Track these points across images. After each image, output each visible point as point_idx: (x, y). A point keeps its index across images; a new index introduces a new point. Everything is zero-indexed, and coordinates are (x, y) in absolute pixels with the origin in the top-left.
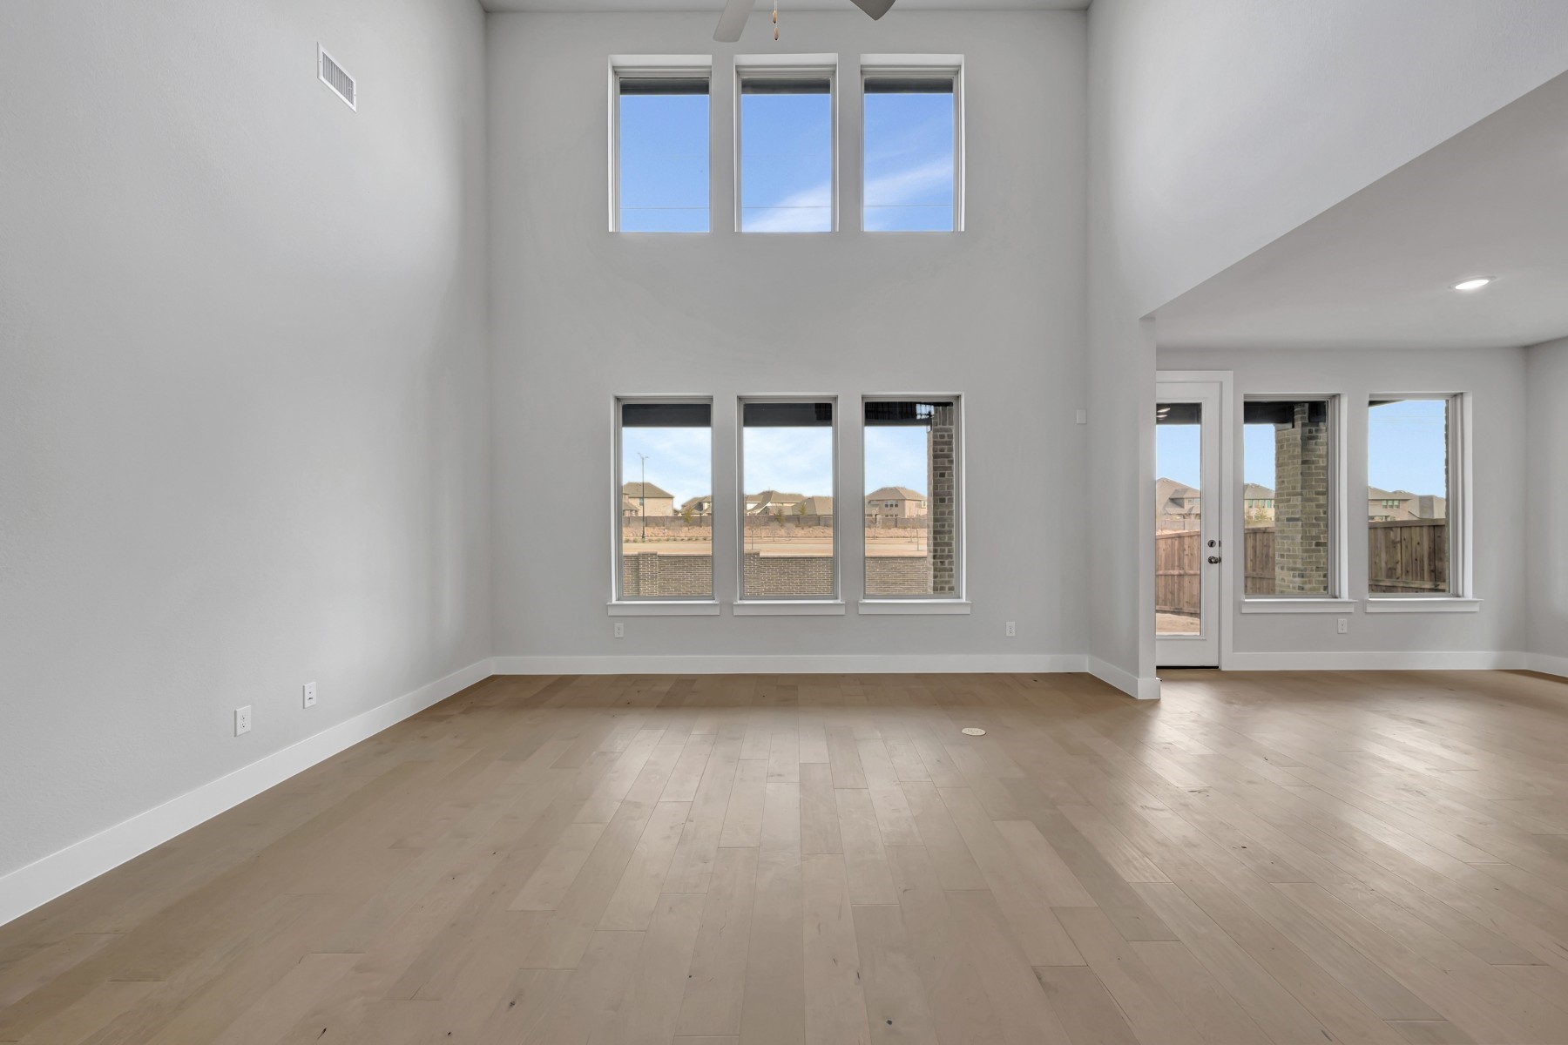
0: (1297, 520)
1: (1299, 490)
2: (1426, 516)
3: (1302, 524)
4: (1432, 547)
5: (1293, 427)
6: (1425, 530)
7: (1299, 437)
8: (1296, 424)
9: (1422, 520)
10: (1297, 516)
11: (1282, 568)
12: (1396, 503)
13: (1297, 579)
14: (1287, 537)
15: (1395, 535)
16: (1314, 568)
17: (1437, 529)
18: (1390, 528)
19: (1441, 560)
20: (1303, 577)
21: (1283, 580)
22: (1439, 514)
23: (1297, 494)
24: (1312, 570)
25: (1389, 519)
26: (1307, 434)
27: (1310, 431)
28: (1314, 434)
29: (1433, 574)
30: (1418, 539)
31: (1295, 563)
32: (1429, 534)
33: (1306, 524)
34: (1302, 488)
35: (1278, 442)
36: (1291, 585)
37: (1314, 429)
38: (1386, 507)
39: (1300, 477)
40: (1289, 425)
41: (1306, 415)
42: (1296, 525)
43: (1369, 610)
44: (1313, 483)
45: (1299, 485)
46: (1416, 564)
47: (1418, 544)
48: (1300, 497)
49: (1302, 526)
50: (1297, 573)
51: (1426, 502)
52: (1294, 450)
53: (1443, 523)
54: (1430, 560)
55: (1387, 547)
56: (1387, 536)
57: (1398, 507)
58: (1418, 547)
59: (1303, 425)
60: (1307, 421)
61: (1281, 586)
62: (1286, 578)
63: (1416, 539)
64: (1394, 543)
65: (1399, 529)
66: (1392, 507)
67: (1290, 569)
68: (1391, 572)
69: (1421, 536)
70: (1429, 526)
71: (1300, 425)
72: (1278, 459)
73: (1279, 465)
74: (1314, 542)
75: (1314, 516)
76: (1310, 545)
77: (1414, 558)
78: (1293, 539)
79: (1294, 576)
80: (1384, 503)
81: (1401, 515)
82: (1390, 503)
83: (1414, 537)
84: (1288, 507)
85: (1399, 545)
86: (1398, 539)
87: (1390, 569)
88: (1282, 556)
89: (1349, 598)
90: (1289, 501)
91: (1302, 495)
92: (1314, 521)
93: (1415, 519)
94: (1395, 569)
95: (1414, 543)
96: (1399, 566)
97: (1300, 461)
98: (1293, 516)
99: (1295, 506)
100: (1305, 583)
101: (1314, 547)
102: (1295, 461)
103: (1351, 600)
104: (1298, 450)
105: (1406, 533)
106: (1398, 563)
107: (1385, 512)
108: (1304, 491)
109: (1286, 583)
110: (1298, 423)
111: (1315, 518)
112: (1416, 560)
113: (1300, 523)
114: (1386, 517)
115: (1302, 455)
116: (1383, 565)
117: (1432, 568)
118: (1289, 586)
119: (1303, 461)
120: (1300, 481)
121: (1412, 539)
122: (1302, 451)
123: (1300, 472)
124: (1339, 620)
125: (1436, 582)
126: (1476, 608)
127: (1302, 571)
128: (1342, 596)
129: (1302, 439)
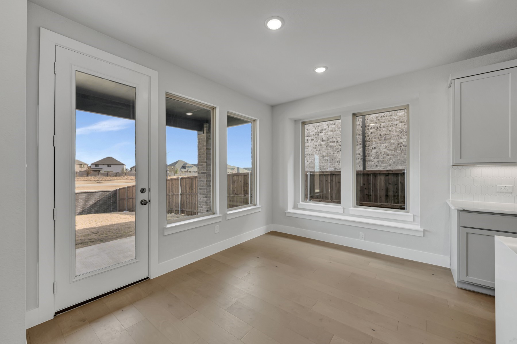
1: (205, 160)
3: (207, 175)
5: (203, 133)
6: (242, 177)
7: (205, 137)
10: (205, 172)
11: (200, 194)
13: (205, 199)
14: (202, 181)
15: (235, 178)
18: (232, 176)
21: (200, 199)
25: (232, 173)
26: (208, 137)
30: (240, 180)
31: (204, 192)
32: (243, 177)
34: (206, 160)
35: (198, 139)
36: (203, 201)
38: (231, 170)
39: (206, 155)
40: (202, 132)
41: (208, 128)
42: (205, 176)
43: (228, 218)
45: (205, 159)
46: (240, 189)
48: (206, 164)
54: (243, 186)
55: (232, 183)
56: (233, 178)
57: (234, 170)
60: (208, 131)
61: (200, 202)
62: (201, 198)
65: (236, 176)
67: (203, 194)
69: (241, 178)
71: (206, 133)
72: (198, 147)
73: (199, 150)
77: (239, 186)
78: (204, 182)
84: (202, 168)
85: (236, 182)
86: (235, 180)
88: (200, 189)
89: (220, 213)
90: (202, 165)
91: (206, 163)
93: (237, 173)
94: (235, 190)
95: (240, 181)
97: (206, 148)
98: (203, 172)
99: (204, 167)
102: (204, 148)
104: (205, 143)
109: (201, 201)
110: (205, 131)
113: (206, 174)
115: (207, 146)
116: (232, 189)
118: (202, 202)
119: (207, 148)
120: (206, 157)
121: (239, 179)
122: (206, 144)
123: (206, 153)
124: (216, 226)
125: (245, 195)
126: (260, 210)
127: (207, 195)
128: (217, 213)
129: (206, 139)
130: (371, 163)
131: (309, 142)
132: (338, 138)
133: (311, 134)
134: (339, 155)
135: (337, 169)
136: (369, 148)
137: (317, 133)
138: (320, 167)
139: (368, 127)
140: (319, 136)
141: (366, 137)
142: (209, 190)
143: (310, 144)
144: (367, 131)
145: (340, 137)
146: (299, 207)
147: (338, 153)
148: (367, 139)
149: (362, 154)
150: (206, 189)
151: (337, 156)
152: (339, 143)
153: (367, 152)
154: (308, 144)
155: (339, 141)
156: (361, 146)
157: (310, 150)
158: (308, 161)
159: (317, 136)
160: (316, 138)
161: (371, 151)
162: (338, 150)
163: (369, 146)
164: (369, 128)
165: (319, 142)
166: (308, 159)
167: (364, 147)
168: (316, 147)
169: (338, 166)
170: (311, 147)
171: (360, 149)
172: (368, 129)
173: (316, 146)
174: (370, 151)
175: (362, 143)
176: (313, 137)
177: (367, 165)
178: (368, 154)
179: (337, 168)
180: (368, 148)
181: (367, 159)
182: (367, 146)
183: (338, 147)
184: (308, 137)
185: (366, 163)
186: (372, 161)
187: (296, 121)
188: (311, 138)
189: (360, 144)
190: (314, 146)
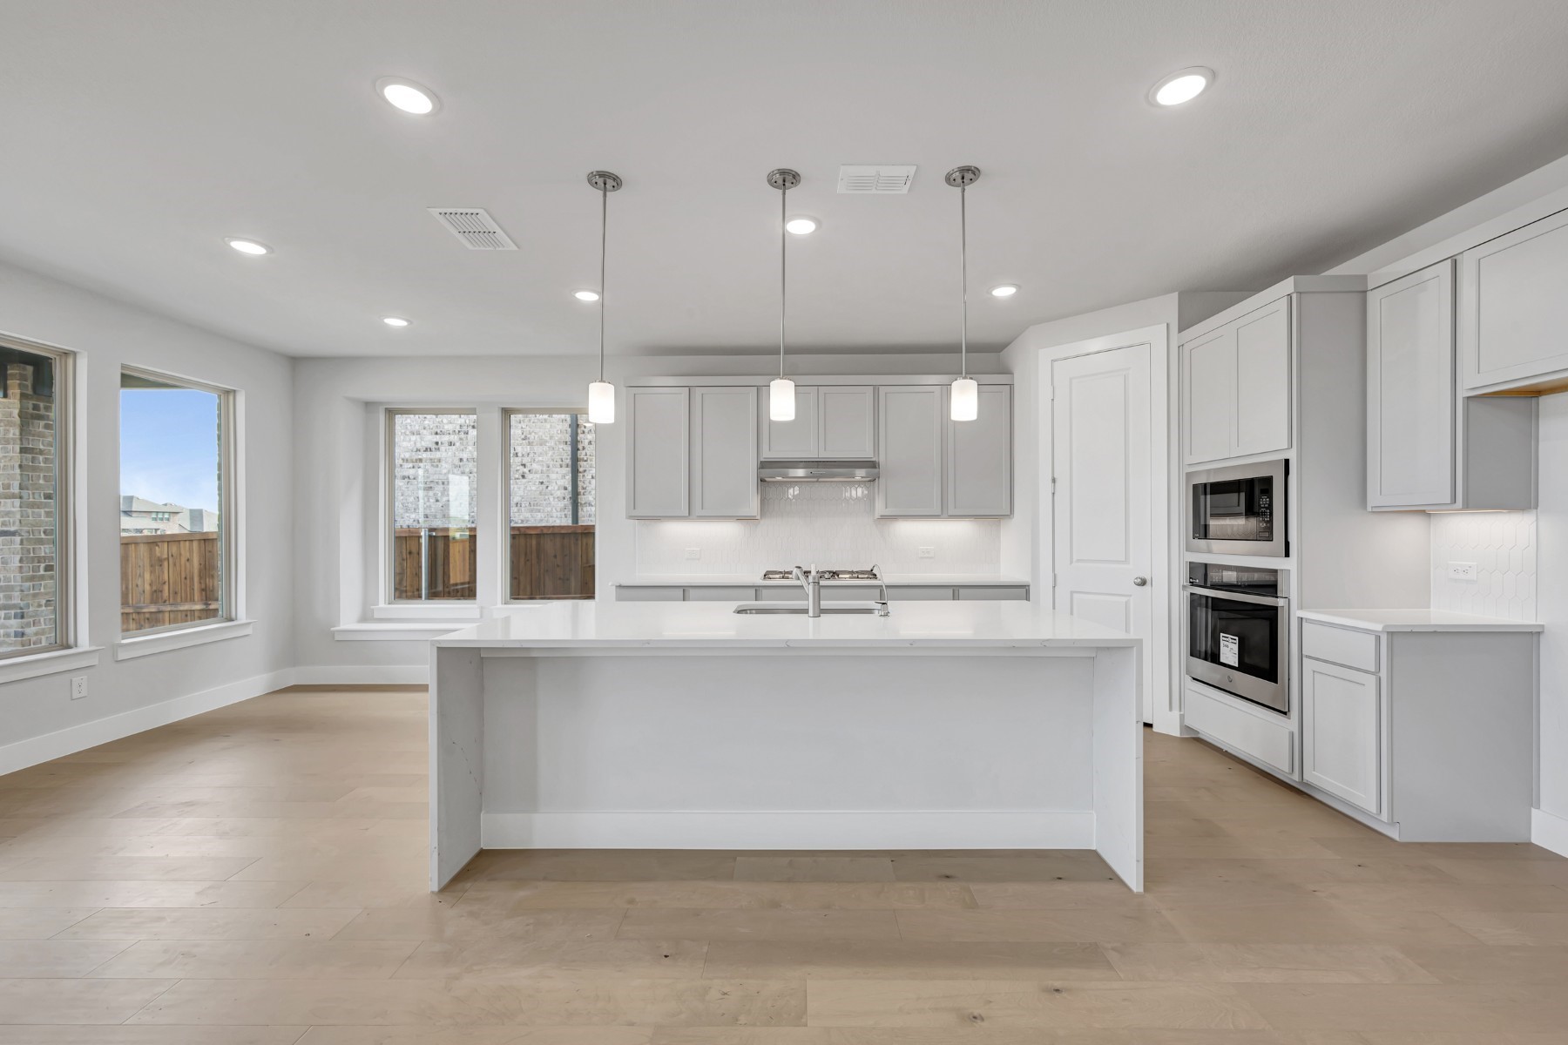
0: (13, 534)
1: (16, 490)
2: (197, 529)
4: (203, 563)
5: (5, 396)
6: (195, 544)
7: (16, 412)
8: (10, 392)
9: (192, 534)
10: (13, 529)
12: (166, 516)
13: (14, 621)
16: (43, 602)
17: (207, 541)
18: (155, 543)
19: (212, 577)
20: (22, 617)
22: (210, 526)
23: (13, 496)
24: (40, 606)
25: (159, 533)
26: (31, 411)
27: (36, 407)
28: (42, 412)
29: (204, 593)
31: (9, 598)
32: (200, 548)
33: (29, 540)
34: (21, 488)
37: (42, 405)
38: (155, 519)
39: (18, 471)
41: (29, 383)
42: (12, 542)
43: (122, 655)
44: (41, 482)
45: (16, 484)
46: (186, 585)
47: (188, 560)
48: (17, 502)
49: (22, 543)
50: (13, 612)
51: (197, 516)
52: (7, 432)
53: (215, 537)
54: (200, 577)
56: (151, 552)
57: (168, 519)
58: (188, 564)
59: (23, 396)
60: (30, 392)
63: (185, 554)
64: (160, 561)
65: (168, 543)
66: (162, 519)
68: (156, 596)
69: (191, 551)
70: (200, 540)
71: (17, 396)
74: (43, 565)
75: (42, 529)
76: (36, 569)
77: (183, 576)
78: (6, 562)
79: (9, 618)
80: (154, 516)
81: (171, 528)
82: (160, 516)
83: (183, 552)
85: (166, 564)
86: (166, 556)
87: (155, 591)
89: (90, 645)
91: (21, 498)
92: (43, 536)
93: (186, 532)
95: (183, 560)
96: (166, 587)
98: (5, 529)
99: (9, 514)
100: (28, 625)
101: (42, 572)
102: (10, 447)
103: (94, 648)
104: (14, 432)
105: (174, 549)
106: (165, 583)
107: (154, 525)
108: (25, 493)
110: (15, 391)
111: (45, 532)
112: (186, 578)
113: (18, 539)
114: (156, 530)
115: (21, 440)
116: (147, 587)
117: (203, 586)
119: (21, 449)
120: (19, 477)
121: (180, 554)
122: (21, 434)
123: (17, 465)
124: (74, 679)
125: (207, 604)
126: (249, 631)
127: (21, 608)
128: (78, 644)
129: (20, 416)
130: (589, 508)
131: (442, 448)
132: (518, 445)
133: (446, 427)
134: (519, 488)
135: (516, 523)
136: (585, 474)
137: (465, 429)
138: (473, 517)
139: (583, 428)
140: (469, 436)
141: (578, 449)
142: (32, 592)
143: (444, 454)
144: (580, 437)
145: (521, 444)
146: (375, 617)
147: (517, 484)
148: (581, 454)
149: (570, 488)
150: (18, 588)
151: (516, 489)
152: (520, 459)
153: (580, 484)
154: (438, 453)
155: (520, 455)
156: (569, 469)
157: (444, 471)
158: (437, 501)
159: (462, 435)
160: (461, 439)
161: (590, 483)
162: (517, 476)
163: (585, 471)
164: (586, 430)
165: (470, 451)
166: (440, 494)
167: (575, 472)
168: (461, 464)
169: (516, 514)
170: (446, 462)
171: (567, 477)
172: (584, 432)
173: (461, 460)
174: (587, 482)
175: (570, 463)
176: (454, 438)
177: (580, 513)
178: (583, 488)
179: (516, 519)
180: (584, 476)
181: (582, 499)
182: (581, 469)
183: (518, 468)
184: (438, 436)
185: (580, 508)
186: (590, 505)
187: (369, 405)
188: (446, 438)
189: (567, 466)
190: (457, 462)
